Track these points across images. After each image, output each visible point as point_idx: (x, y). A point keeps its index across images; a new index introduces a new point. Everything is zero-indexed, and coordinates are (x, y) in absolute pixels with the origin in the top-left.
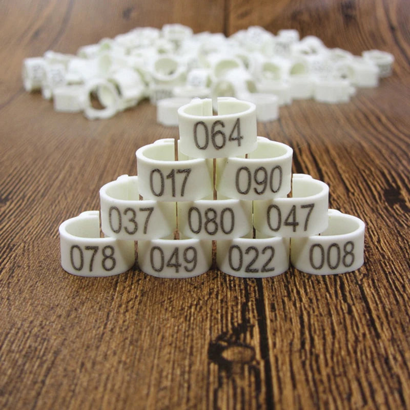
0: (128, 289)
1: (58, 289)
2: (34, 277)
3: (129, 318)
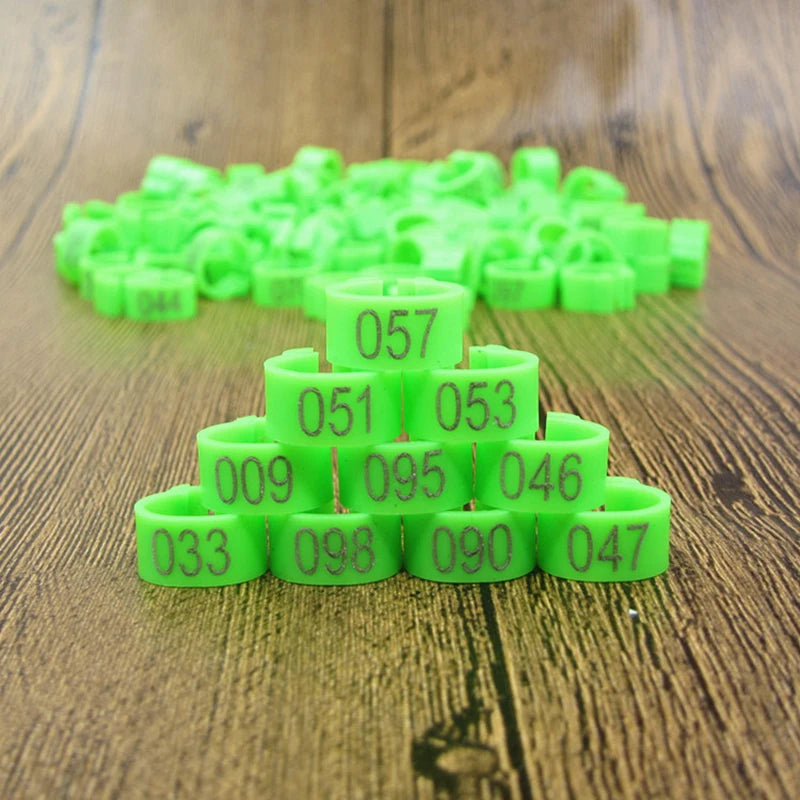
2: (65, 634)
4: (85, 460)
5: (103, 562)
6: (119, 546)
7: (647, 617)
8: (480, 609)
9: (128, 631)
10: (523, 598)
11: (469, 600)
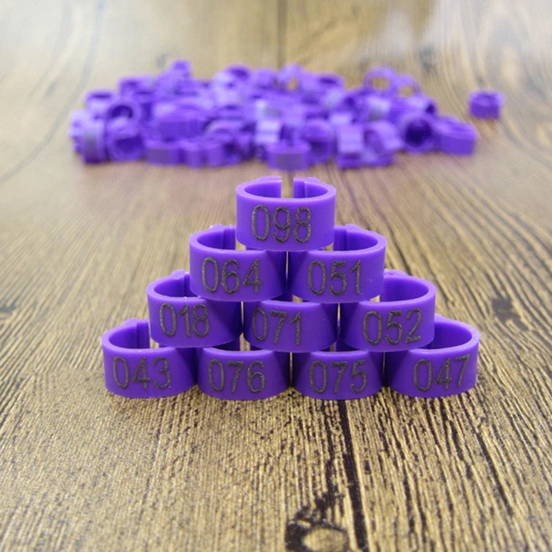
0: (174, 442)
1: (80, 445)
2: (48, 427)
3: (176, 487)
7: (453, 417)
8: (336, 407)
9: (91, 424)
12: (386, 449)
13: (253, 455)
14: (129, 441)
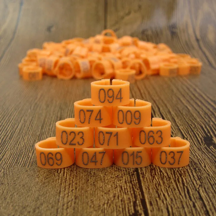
0: (67, 195)
1: (27, 197)
3: (69, 212)
4: (18, 131)
5: (23, 165)
6: (28, 160)
7: (187, 184)
8: (137, 181)
9: (31, 189)
10: (149, 178)
11: (133, 178)
12: (159, 197)
13: (102, 200)
14: (48, 195)
